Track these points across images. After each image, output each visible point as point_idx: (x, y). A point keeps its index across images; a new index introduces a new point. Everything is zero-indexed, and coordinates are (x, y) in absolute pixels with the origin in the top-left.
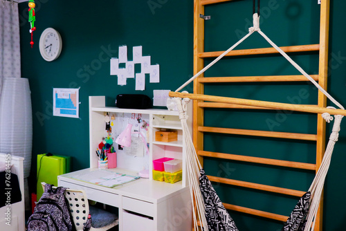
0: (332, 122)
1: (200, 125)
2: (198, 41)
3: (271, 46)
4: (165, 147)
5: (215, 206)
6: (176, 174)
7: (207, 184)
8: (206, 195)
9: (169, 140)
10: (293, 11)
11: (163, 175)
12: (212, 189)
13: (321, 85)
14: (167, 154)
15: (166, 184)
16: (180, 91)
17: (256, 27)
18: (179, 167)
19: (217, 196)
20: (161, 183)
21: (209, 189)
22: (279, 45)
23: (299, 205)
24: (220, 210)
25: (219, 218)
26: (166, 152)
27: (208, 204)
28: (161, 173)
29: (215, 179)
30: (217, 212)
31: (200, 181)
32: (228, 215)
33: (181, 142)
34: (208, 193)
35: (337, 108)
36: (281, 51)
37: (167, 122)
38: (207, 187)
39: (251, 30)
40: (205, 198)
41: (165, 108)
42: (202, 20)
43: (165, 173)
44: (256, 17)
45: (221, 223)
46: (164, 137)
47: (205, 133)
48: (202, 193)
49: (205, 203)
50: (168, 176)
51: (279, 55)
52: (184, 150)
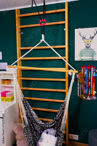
0: (72, 75)
1: (21, 77)
2: (19, 43)
3: (48, 46)
4: (6, 87)
5: (30, 110)
6: (11, 98)
7: (26, 102)
8: (26, 106)
9: (8, 84)
10: (55, 32)
11: (6, 98)
12: (28, 104)
13: (66, 61)
14: (7, 90)
15: (7, 102)
16: (13, 65)
17: (43, 40)
18: (12, 95)
19: (30, 106)
20: (5, 102)
21: (27, 104)
22: (50, 46)
23: (61, 106)
24: (32, 112)
25: (31, 115)
26: (6, 88)
27: (27, 110)
28: (5, 98)
29: (28, 98)
30: (30, 113)
31: (23, 101)
32: (35, 113)
33: (13, 84)
34: (26, 105)
35: (73, 70)
36: (51, 47)
37: (6, 76)
38: (26, 103)
39: (41, 41)
40: (25, 108)
41: (5, 70)
42: (20, 34)
43: (7, 98)
44: (43, 35)
45: (32, 117)
46: (5, 83)
47: (23, 80)
48: (24, 106)
49: (26, 110)
50: (8, 99)
51: (50, 49)
52: (15, 88)
